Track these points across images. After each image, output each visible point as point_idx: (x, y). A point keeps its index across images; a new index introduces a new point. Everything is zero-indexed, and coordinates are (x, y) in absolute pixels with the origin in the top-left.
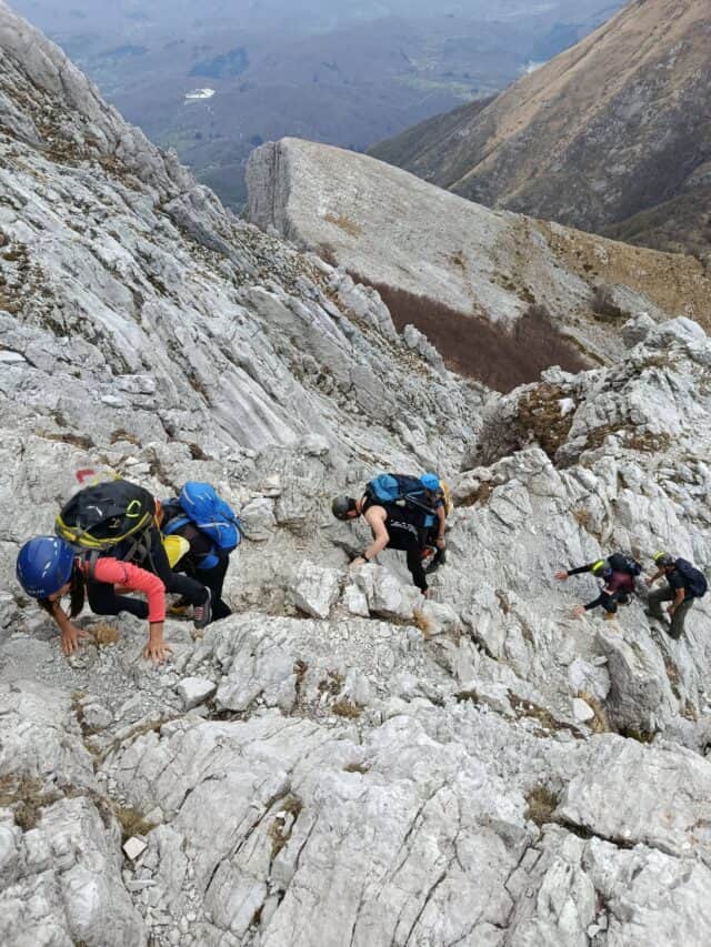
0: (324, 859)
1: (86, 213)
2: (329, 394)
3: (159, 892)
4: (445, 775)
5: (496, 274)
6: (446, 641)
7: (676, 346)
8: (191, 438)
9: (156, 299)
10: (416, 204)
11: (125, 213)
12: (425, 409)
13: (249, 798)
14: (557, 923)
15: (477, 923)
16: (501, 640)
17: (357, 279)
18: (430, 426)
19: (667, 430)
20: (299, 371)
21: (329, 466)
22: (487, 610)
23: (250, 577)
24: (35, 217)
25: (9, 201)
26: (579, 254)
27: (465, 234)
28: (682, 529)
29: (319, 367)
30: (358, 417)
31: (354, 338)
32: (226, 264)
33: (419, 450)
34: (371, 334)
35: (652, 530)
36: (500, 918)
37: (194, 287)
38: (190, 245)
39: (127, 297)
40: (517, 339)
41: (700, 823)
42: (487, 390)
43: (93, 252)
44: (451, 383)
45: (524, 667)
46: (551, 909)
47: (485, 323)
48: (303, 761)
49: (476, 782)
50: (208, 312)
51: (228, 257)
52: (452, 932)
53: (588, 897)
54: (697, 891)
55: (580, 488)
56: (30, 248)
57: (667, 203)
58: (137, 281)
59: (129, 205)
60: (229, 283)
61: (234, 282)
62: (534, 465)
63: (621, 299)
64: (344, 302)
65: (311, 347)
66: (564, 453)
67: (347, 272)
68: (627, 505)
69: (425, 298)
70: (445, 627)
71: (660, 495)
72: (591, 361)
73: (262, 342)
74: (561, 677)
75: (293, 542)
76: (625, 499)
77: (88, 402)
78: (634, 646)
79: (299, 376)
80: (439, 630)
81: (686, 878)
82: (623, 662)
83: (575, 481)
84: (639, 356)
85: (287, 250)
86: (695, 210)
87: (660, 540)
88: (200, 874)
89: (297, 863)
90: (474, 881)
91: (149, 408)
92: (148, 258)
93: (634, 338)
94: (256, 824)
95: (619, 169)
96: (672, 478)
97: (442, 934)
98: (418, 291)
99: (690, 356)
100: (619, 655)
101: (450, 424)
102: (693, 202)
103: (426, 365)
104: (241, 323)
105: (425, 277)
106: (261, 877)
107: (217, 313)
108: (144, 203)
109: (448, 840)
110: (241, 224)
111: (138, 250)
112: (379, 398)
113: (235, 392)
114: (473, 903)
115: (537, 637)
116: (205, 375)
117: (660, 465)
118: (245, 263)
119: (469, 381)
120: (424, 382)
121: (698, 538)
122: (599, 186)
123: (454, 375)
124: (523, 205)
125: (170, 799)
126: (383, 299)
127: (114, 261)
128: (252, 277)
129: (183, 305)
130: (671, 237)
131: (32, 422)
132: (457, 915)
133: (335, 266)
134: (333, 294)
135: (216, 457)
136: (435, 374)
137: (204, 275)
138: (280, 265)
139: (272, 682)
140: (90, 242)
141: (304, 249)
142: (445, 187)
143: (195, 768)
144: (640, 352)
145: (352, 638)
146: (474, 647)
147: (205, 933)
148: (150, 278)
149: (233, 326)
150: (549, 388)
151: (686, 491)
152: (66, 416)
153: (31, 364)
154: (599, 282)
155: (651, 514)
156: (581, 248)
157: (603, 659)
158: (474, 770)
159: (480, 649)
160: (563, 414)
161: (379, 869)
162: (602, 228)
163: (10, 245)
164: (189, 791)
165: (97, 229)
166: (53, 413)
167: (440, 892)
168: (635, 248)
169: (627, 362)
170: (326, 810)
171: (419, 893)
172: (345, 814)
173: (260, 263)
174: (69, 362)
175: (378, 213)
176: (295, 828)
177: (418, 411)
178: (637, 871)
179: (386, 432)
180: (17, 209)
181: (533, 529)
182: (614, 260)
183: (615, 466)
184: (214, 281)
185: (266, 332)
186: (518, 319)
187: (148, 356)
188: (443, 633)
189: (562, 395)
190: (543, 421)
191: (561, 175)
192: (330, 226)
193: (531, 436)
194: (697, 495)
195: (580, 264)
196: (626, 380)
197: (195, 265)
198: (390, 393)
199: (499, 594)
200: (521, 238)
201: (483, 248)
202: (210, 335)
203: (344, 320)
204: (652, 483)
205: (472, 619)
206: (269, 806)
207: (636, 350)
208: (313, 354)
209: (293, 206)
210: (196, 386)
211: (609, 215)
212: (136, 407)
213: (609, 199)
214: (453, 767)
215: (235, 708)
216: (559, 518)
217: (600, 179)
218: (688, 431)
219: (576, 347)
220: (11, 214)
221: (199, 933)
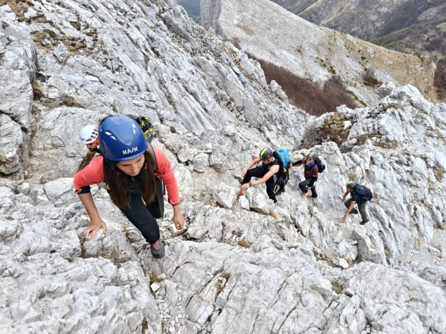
0: (241, 297)
1: (125, 15)
2: (232, 111)
3: (166, 305)
4: (296, 269)
5: (317, 58)
6: (284, 226)
7: (405, 99)
8: (171, 124)
9: (155, 59)
10: (282, 21)
11: (142, 17)
12: (277, 122)
13: (206, 271)
14: (348, 328)
15: (310, 327)
16: (308, 228)
17: (250, 56)
18: (279, 130)
19: (397, 139)
20: (219, 99)
21: (235, 142)
22: (303, 214)
23: (196, 188)
24: (101, 16)
25: (90, 8)
26: (359, 51)
27: (304, 38)
28: (399, 186)
29: (228, 97)
30: (245, 123)
31: (246, 85)
32: (188, 45)
33: (272, 141)
34: (254, 83)
35: (384, 185)
36: (320, 326)
37: (172, 54)
38: (172, 34)
39: (142, 57)
40: (325, 91)
41: (412, 300)
42: (308, 115)
43: (127, 34)
44: (291, 110)
45: (318, 241)
46: (346, 322)
47: (310, 82)
48: (228, 259)
49: (310, 272)
50: (178, 67)
51: (189, 41)
52: (298, 330)
53: (363, 319)
54: (412, 322)
55: (352, 162)
56: (98, 31)
57: (407, 28)
58: (147, 50)
59: (145, 13)
60: (189, 54)
61: (191, 54)
62: (331, 150)
63: (378, 75)
64: (242, 67)
65: (225, 88)
66: (345, 146)
67: (245, 53)
68: (374, 173)
69: (281, 68)
70: (284, 219)
71: (390, 169)
72: (360, 104)
73: (202, 84)
74: (335, 248)
75: (216, 174)
76: (373, 170)
77: (126, 102)
78: (371, 237)
79: (218, 101)
80: (281, 220)
81: (407, 317)
82: (365, 244)
83: (350, 159)
84: (386, 103)
85: (217, 40)
86: (420, 33)
87: (388, 190)
88: (184, 300)
89: (228, 298)
90: (309, 311)
91: (153, 108)
92: (152, 39)
93: (384, 93)
94: (209, 282)
95: (384, 10)
96: (397, 162)
97: (293, 330)
98: (279, 64)
99: (412, 104)
100: (364, 240)
101: (289, 130)
102: (420, 28)
103: (279, 100)
104: (193, 73)
105: (282, 58)
106: (211, 303)
107: (182, 68)
108: (152, 13)
109: (297, 294)
110: (196, 26)
111: (148, 35)
112: (256, 115)
113: (188, 107)
114: (308, 319)
115: (325, 229)
116: (175, 97)
117: (391, 155)
118: (197, 45)
119: (300, 110)
120: (278, 109)
121: (406, 191)
122: (373, 18)
123: (293, 106)
124: (334, 25)
125: (169, 270)
126: (261, 66)
127: (137, 40)
128: (200, 52)
129: (167, 63)
130: (407, 46)
131: (102, 109)
132: (301, 323)
133: (240, 49)
134: (238, 62)
135: (181, 134)
136: (284, 105)
137: (178, 50)
138: (213, 47)
139: (212, 228)
140: (127, 30)
141: (226, 40)
142: (296, 14)
143: (180, 259)
144: (386, 101)
145: (242, 218)
146: (296, 230)
147: (186, 323)
148: (153, 49)
149: (190, 75)
150: (340, 115)
151: (403, 168)
152: (117, 108)
153: (102, 83)
154: (368, 66)
155: (385, 178)
156: (361, 48)
157: (356, 242)
158: (309, 267)
159: (298, 231)
160: (345, 128)
161: (266, 303)
162: (372, 39)
163: (89, 29)
164: (177, 268)
165: (129, 23)
166: (112, 105)
167: (293, 314)
168: (388, 50)
169: (380, 105)
170: (242, 278)
171: (284, 313)
172: (251, 280)
173: (204, 45)
174: (118, 83)
175: (262, 24)
176: (227, 284)
177: (273, 122)
178: (385, 312)
179: (257, 131)
180: (94, 12)
181: (327, 180)
182: (377, 55)
183: (370, 154)
184: (182, 53)
185: (204, 79)
186: (326, 82)
187: (149, 86)
188: (282, 221)
189: (346, 119)
190: (335, 131)
191: (355, 11)
192: (238, 30)
193: (329, 138)
194: (408, 171)
195: (360, 56)
196: (378, 113)
197: (173, 44)
198: (261, 113)
199: (309, 208)
200: (332, 41)
201: (312, 45)
202: (179, 78)
203: (242, 76)
204: (387, 163)
205: (296, 217)
206: (215, 275)
207: (385, 99)
208: (226, 91)
209: (222, 18)
210: (171, 102)
211: (377, 33)
212: (147, 107)
213: (378, 25)
214: (299, 266)
215: (196, 237)
216: (340, 176)
217: (375, 14)
218: (407, 140)
219: (353, 97)
220: (90, 14)
221: (183, 323)
